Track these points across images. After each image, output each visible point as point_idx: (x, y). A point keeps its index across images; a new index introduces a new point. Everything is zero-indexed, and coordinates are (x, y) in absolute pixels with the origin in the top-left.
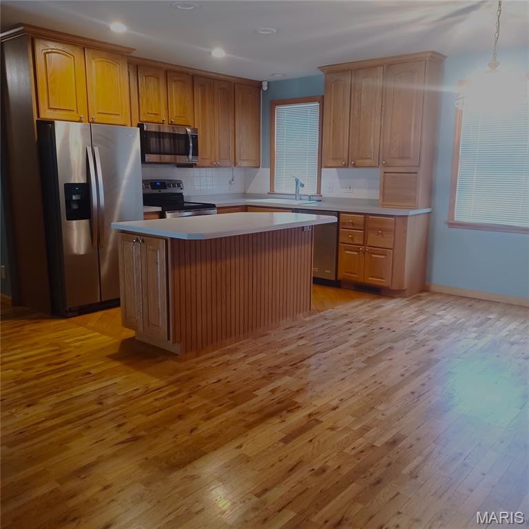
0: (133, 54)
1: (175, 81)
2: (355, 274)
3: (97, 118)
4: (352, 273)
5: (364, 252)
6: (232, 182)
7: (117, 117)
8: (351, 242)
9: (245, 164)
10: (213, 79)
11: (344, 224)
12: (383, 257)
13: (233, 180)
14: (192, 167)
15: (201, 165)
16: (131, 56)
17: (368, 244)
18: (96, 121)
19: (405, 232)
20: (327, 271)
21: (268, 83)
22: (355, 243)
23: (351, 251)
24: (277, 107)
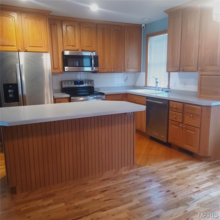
0: (51, 14)
1: (85, 28)
2: (178, 141)
3: (29, 49)
4: (176, 140)
5: (183, 128)
6: (126, 80)
7: (41, 48)
8: (175, 120)
9: (131, 70)
10: (110, 25)
11: (171, 108)
12: (193, 133)
13: (127, 79)
14: (97, 73)
15: (101, 72)
16: (50, 15)
17: (185, 123)
18: (28, 50)
19: (209, 117)
20: (162, 136)
21: (145, 25)
22: (177, 121)
23: (176, 125)
24: (150, 38)
